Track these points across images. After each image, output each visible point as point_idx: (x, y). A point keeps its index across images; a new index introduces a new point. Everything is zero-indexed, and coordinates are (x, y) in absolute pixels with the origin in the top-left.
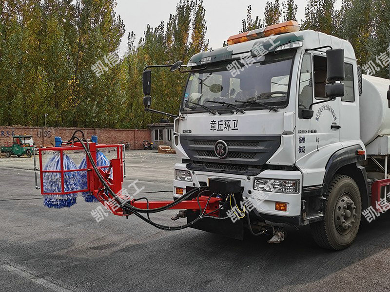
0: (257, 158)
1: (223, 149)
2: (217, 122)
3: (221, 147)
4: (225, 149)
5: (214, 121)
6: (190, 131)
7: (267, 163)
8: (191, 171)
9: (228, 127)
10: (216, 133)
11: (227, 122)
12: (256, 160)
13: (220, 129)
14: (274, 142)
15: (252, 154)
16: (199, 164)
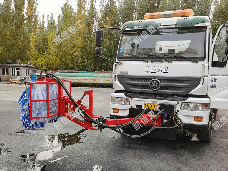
0: (182, 91)
1: (157, 85)
2: (151, 67)
3: (156, 83)
4: (158, 84)
5: (148, 67)
6: (127, 72)
7: (190, 93)
8: (130, 99)
9: (160, 71)
10: (149, 74)
11: (159, 68)
12: (182, 92)
13: (153, 71)
14: (196, 81)
15: (179, 88)
16: (133, 94)
